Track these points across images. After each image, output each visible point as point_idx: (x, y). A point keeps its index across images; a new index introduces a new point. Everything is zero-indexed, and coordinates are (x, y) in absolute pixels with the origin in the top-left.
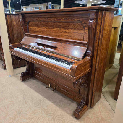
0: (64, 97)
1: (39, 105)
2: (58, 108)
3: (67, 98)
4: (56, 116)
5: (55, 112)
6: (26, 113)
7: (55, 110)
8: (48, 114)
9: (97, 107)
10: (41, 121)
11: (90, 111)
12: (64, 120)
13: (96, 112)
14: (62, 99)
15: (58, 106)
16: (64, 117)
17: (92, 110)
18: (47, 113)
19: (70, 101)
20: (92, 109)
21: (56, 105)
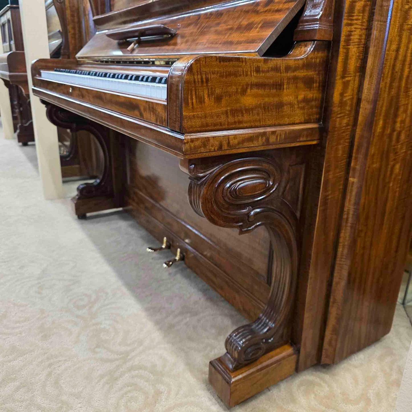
0: (210, 299)
1: (84, 306)
2: (157, 335)
3: (223, 304)
4: (131, 369)
5: (133, 350)
6: (13, 328)
7: (141, 343)
8: (98, 350)
9: (357, 372)
10: (50, 374)
11: (311, 384)
12: (158, 393)
13: (343, 394)
14: (196, 303)
15: (160, 329)
16: (166, 379)
17: (322, 379)
18: (98, 346)
19: (231, 316)
20: (327, 377)
21: (157, 323)
